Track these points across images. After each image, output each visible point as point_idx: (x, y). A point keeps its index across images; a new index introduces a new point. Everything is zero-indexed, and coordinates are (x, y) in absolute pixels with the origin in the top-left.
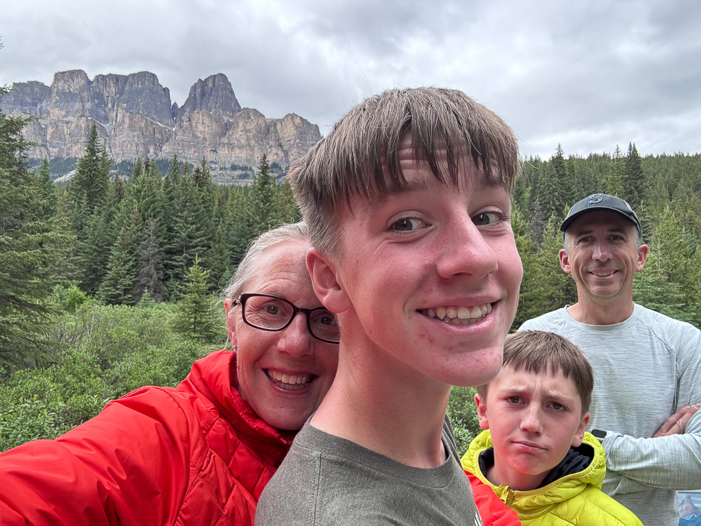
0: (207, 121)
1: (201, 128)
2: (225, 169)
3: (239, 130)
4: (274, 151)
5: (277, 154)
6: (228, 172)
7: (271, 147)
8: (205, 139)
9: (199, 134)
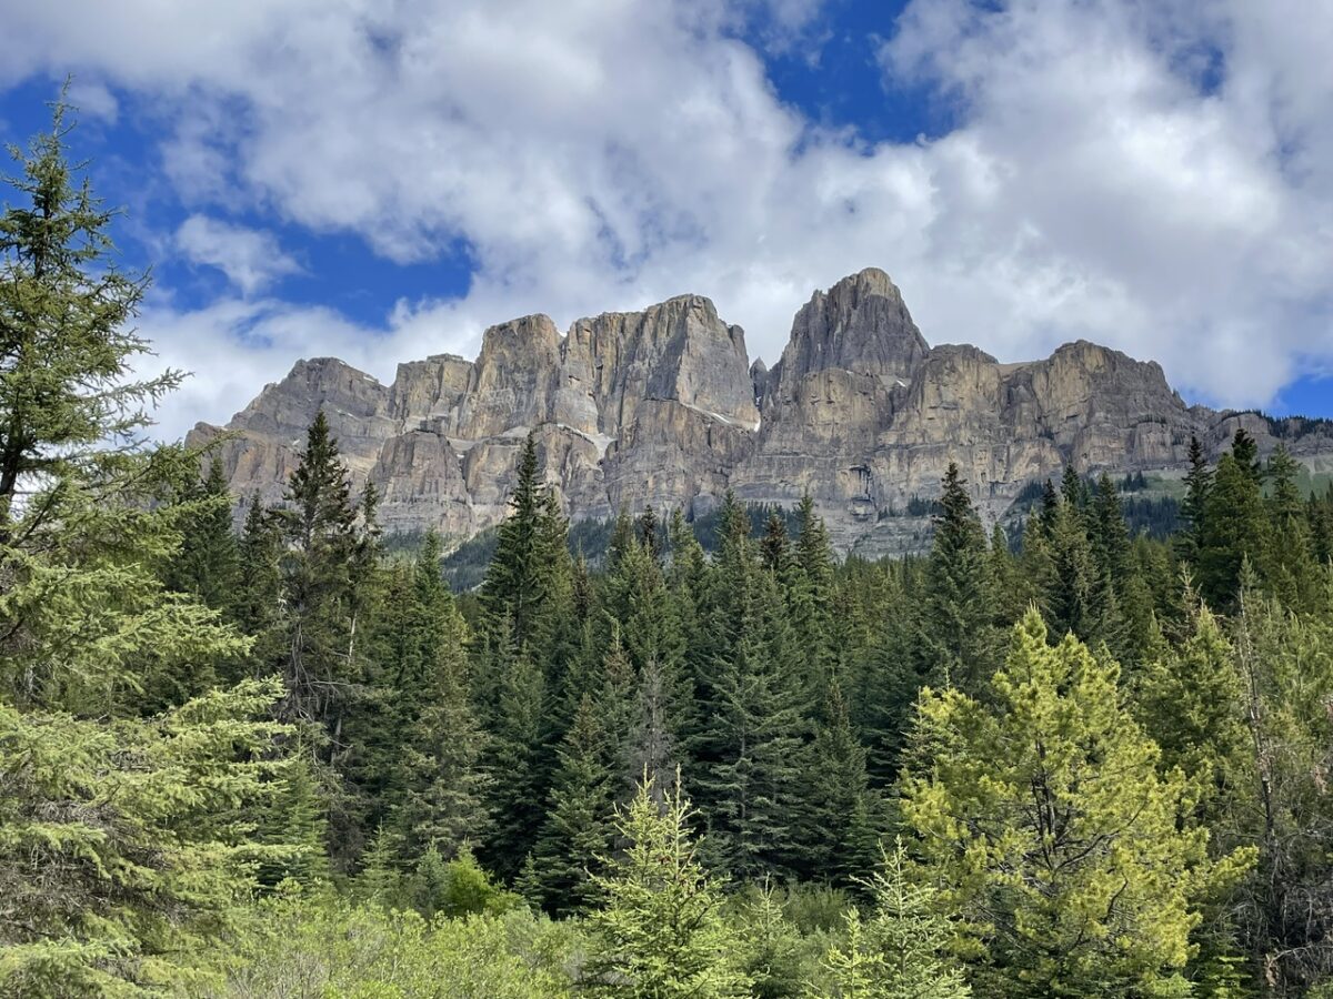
0: (838, 395)
1: (824, 414)
2: (893, 514)
3: (926, 405)
4: (1030, 450)
5: (1038, 459)
6: (903, 522)
7: (1018, 441)
8: (836, 442)
9: (820, 432)
